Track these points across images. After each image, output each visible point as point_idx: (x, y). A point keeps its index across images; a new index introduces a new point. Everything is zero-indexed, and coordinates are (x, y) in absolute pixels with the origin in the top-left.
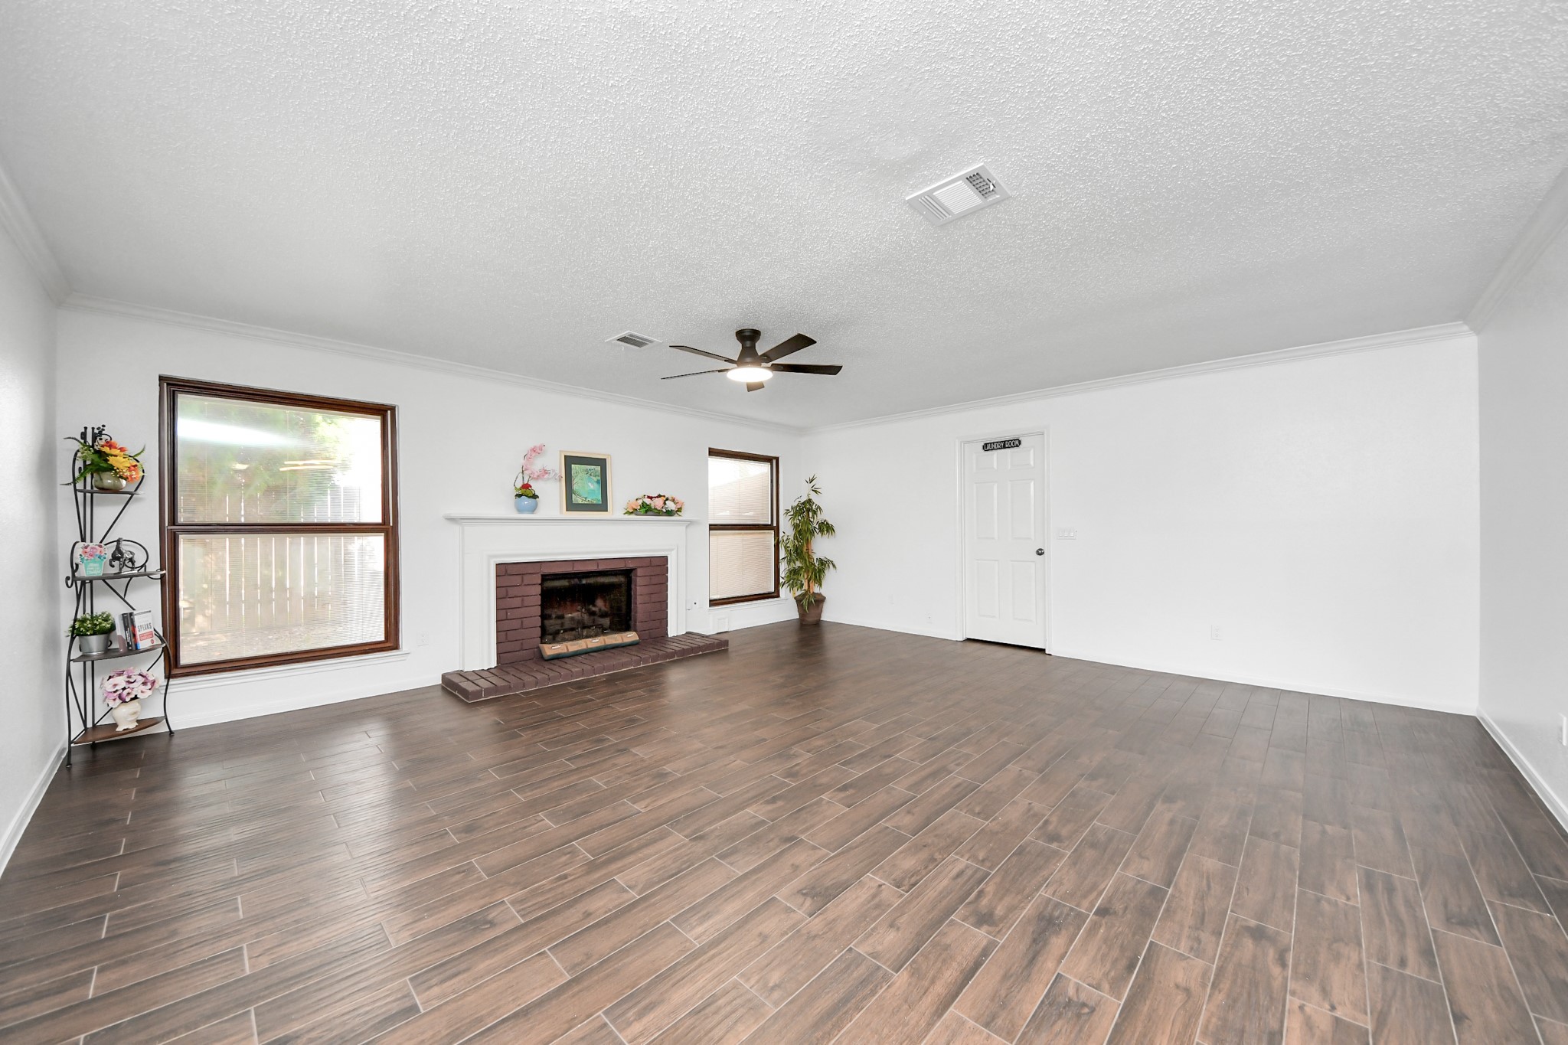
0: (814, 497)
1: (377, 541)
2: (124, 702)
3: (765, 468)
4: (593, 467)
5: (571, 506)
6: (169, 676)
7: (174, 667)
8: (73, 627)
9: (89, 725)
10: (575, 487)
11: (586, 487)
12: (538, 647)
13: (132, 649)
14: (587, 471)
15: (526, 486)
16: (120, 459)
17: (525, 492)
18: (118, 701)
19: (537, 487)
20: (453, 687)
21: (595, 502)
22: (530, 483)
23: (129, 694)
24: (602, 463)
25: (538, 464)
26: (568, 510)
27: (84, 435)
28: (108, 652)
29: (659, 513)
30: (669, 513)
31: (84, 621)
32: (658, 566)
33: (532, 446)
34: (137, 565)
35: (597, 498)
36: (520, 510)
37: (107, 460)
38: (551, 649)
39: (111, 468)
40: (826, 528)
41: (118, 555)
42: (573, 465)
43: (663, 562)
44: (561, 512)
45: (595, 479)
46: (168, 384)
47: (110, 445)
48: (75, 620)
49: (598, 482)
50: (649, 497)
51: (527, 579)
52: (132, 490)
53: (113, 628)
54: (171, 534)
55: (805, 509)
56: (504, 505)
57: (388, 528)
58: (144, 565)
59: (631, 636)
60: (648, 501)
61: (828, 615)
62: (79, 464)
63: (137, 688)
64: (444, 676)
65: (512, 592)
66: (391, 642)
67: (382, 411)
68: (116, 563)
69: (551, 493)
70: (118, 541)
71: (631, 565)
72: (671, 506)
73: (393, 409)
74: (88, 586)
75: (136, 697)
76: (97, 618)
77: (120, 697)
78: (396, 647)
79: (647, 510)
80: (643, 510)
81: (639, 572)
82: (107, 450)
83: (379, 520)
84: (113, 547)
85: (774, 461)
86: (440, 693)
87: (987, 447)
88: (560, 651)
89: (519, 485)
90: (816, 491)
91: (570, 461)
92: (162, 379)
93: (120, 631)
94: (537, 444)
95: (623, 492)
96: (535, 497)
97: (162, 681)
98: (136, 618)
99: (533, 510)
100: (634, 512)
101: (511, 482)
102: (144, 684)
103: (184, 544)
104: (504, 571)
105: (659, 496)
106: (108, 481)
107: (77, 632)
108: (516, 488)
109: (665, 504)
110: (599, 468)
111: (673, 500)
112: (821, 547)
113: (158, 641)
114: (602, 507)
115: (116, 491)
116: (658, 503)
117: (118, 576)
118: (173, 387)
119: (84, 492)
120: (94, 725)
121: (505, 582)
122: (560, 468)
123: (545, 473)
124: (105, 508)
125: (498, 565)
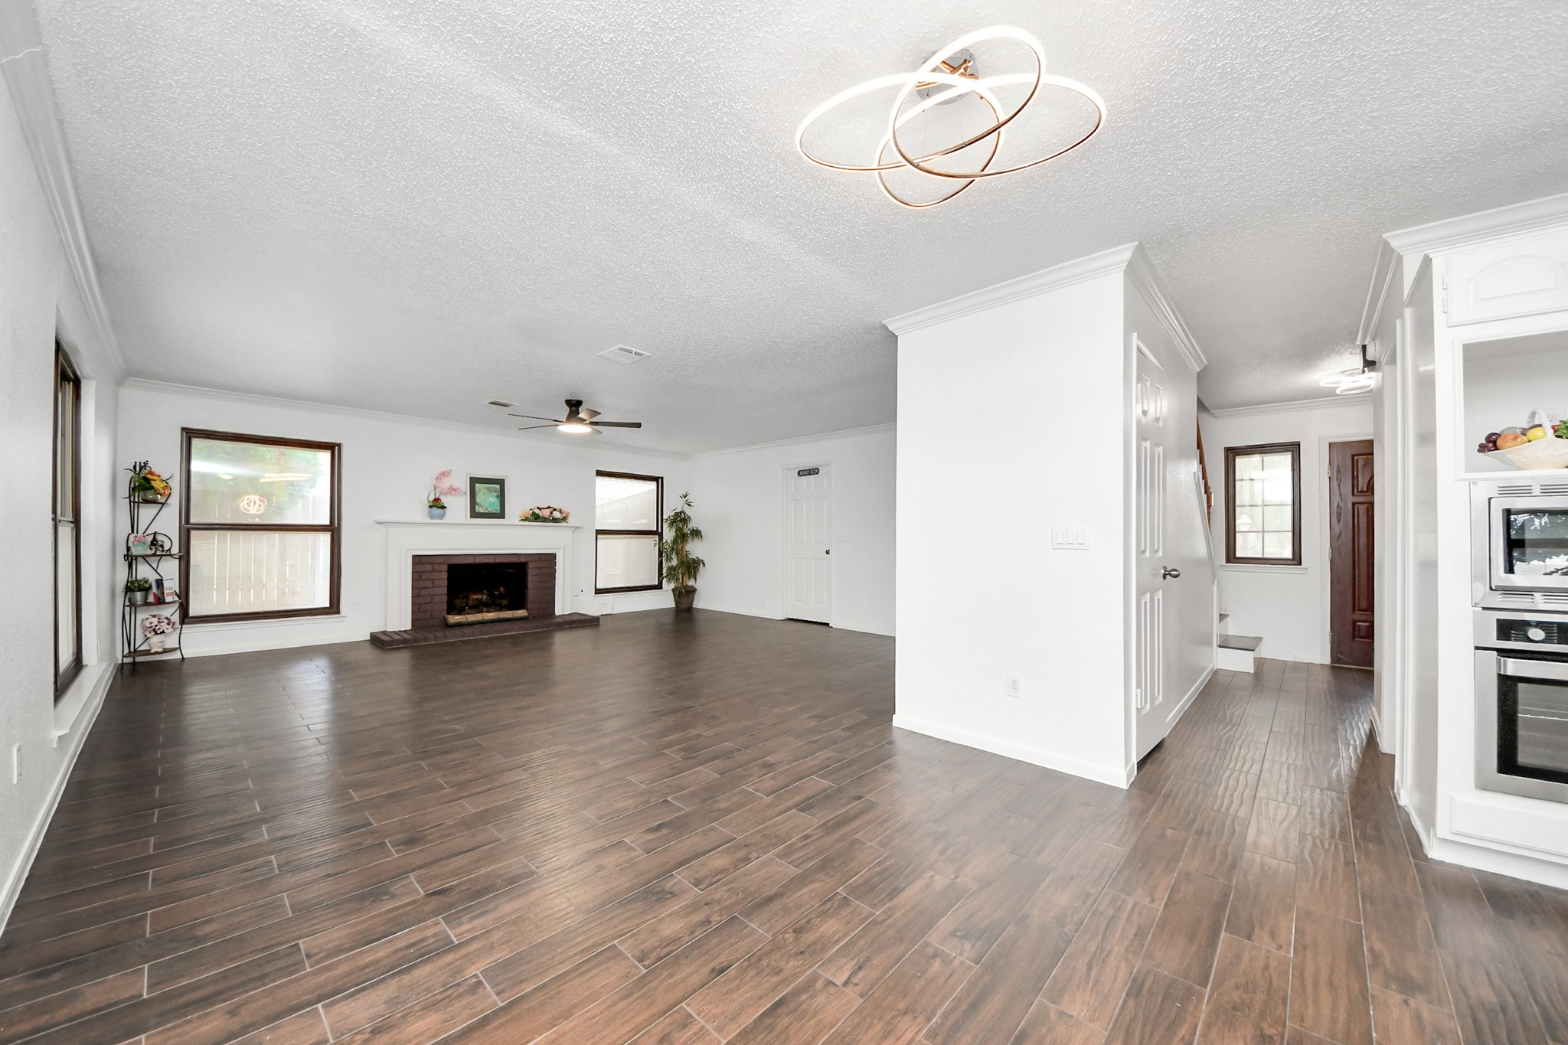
0: (687, 509)
1: (325, 538)
2: (156, 634)
3: (653, 485)
4: (493, 485)
5: (474, 514)
6: (182, 622)
7: (185, 617)
8: (127, 585)
9: (132, 650)
10: (478, 500)
11: (487, 500)
12: (445, 618)
13: (160, 601)
14: (488, 489)
15: (437, 500)
16: (158, 482)
17: (437, 504)
18: (153, 633)
19: (445, 500)
20: (379, 641)
21: (494, 511)
22: (440, 498)
23: (159, 629)
24: (501, 482)
25: (446, 484)
26: (471, 517)
27: (135, 467)
28: (146, 604)
29: (545, 520)
30: (555, 520)
31: (132, 582)
32: (548, 561)
33: (442, 470)
34: (166, 549)
35: (496, 508)
36: (432, 517)
37: (150, 483)
38: (454, 619)
39: (153, 488)
40: (696, 533)
41: (154, 542)
42: (477, 485)
43: (551, 558)
44: (466, 519)
45: (495, 494)
46: (187, 432)
47: (152, 473)
48: (128, 582)
49: (497, 497)
50: (538, 508)
51: (436, 567)
52: (163, 501)
53: (150, 587)
54: (187, 529)
55: (680, 519)
56: (419, 511)
57: (333, 529)
58: (169, 550)
59: (522, 613)
60: (537, 511)
61: (700, 603)
62: (132, 485)
63: (164, 626)
64: (372, 634)
65: (424, 576)
66: (334, 608)
67: (332, 448)
68: (153, 547)
69: (458, 506)
70: (155, 534)
71: (523, 560)
72: (556, 514)
73: (339, 445)
74: (134, 562)
75: (163, 632)
76: (141, 581)
77: (154, 630)
78: (338, 612)
79: (536, 518)
80: (532, 518)
81: (530, 565)
82: (149, 476)
83: (328, 523)
84: (151, 538)
85: (660, 480)
86: (368, 643)
87: (801, 473)
88: (461, 620)
89: (432, 498)
90: (689, 505)
91: (474, 481)
92: (183, 429)
93: (154, 589)
94: (446, 469)
95: (518, 503)
96: (443, 507)
97: (178, 625)
98: (165, 583)
99: (442, 517)
100: (526, 519)
101: (426, 496)
102: (168, 624)
103: (194, 536)
104: (418, 561)
105: (549, 507)
106: (149, 495)
107: (129, 589)
108: (429, 501)
109: (551, 513)
110: (498, 486)
111: (560, 511)
112: (695, 549)
113: (177, 599)
114: (501, 515)
115: (154, 502)
116: (546, 513)
117: (154, 555)
118: (190, 434)
119: (134, 502)
120: (135, 650)
121: (419, 568)
122: (465, 486)
123: (453, 490)
124: (146, 513)
125: (414, 556)
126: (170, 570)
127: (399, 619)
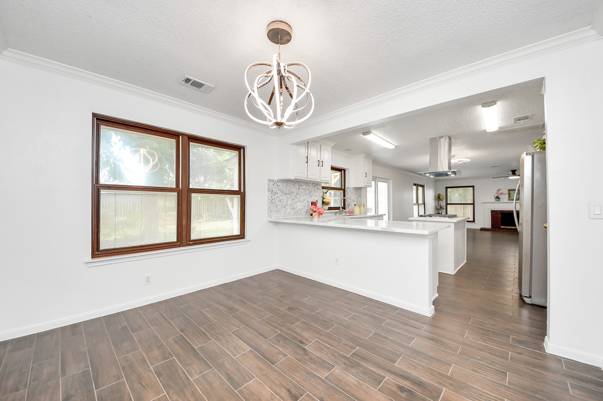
1: (472, 206)
5: (510, 200)
10: (511, 196)
11: (514, 195)
12: (500, 226)
17: (498, 198)
19: (499, 196)
25: (500, 192)
27: (438, 194)
33: (498, 189)
36: (496, 201)
37: (440, 197)
38: (503, 227)
41: (441, 207)
44: (507, 201)
45: (517, 194)
47: (441, 195)
51: (498, 213)
52: (443, 200)
56: (493, 200)
57: (473, 204)
58: (444, 207)
62: (438, 197)
64: (482, 228)
65: (495, 215)
66: (474, 221)
67: (473, 187)
69: (505, 198)
74: (438, 209)
84: (441, 205)
86: (480, 230)
89: (496, 196)
91: (510, 190)
92: (446, 187)
94: (499, 188)
96: (499, 198)
99: (499, 201)
101: (494, 195)
103: (448, 205)
104: (492, 212)
106: (440, 199)
108: (495, 197)
117: (441, 209)
118: (447, 188)
119: (438, 200)
121: (493, 214)
122: (506, 192)
123: (502, 194)
124: (440, 201)
125: (491, 211)
126: (444, 211)
127: (488, 225)
